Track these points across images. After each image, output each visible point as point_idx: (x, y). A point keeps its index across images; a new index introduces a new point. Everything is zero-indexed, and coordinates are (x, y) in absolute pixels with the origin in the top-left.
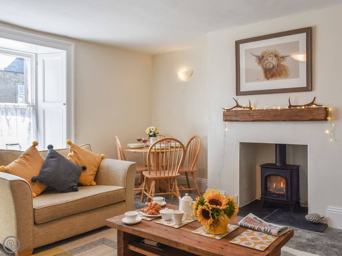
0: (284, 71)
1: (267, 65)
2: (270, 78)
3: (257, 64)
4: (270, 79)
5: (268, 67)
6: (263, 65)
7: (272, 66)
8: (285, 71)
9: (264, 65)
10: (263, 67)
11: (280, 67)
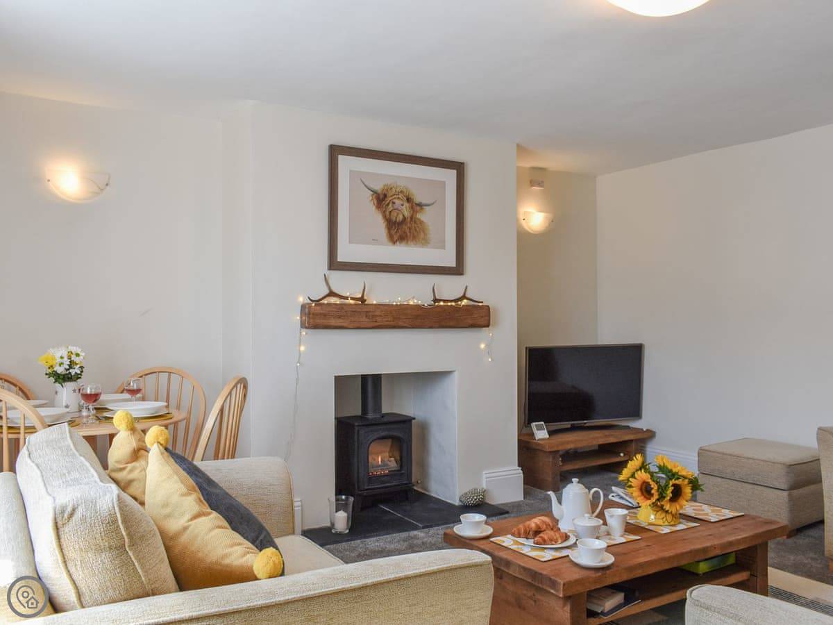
0: (422, 233)
1: (392, 213)
2: (396, 241)
3: (374, 207)
4: (398, 243)
5: (394, 219)
6: (384, 212)
7: (401, 217)
8: (424, 232)
9: (387, 213)
10: (385, 217)
11: (415, 222)
